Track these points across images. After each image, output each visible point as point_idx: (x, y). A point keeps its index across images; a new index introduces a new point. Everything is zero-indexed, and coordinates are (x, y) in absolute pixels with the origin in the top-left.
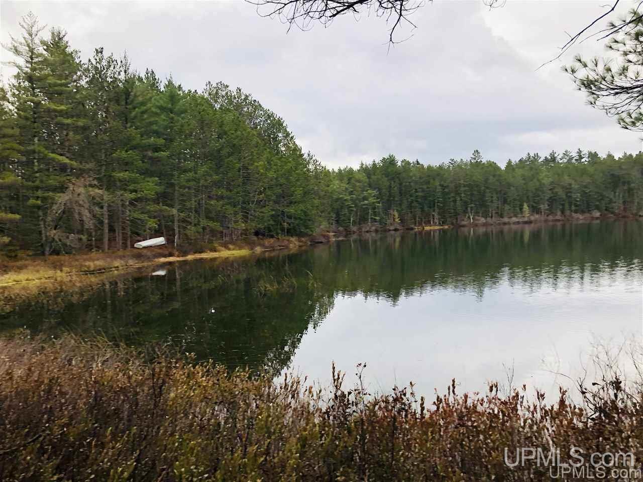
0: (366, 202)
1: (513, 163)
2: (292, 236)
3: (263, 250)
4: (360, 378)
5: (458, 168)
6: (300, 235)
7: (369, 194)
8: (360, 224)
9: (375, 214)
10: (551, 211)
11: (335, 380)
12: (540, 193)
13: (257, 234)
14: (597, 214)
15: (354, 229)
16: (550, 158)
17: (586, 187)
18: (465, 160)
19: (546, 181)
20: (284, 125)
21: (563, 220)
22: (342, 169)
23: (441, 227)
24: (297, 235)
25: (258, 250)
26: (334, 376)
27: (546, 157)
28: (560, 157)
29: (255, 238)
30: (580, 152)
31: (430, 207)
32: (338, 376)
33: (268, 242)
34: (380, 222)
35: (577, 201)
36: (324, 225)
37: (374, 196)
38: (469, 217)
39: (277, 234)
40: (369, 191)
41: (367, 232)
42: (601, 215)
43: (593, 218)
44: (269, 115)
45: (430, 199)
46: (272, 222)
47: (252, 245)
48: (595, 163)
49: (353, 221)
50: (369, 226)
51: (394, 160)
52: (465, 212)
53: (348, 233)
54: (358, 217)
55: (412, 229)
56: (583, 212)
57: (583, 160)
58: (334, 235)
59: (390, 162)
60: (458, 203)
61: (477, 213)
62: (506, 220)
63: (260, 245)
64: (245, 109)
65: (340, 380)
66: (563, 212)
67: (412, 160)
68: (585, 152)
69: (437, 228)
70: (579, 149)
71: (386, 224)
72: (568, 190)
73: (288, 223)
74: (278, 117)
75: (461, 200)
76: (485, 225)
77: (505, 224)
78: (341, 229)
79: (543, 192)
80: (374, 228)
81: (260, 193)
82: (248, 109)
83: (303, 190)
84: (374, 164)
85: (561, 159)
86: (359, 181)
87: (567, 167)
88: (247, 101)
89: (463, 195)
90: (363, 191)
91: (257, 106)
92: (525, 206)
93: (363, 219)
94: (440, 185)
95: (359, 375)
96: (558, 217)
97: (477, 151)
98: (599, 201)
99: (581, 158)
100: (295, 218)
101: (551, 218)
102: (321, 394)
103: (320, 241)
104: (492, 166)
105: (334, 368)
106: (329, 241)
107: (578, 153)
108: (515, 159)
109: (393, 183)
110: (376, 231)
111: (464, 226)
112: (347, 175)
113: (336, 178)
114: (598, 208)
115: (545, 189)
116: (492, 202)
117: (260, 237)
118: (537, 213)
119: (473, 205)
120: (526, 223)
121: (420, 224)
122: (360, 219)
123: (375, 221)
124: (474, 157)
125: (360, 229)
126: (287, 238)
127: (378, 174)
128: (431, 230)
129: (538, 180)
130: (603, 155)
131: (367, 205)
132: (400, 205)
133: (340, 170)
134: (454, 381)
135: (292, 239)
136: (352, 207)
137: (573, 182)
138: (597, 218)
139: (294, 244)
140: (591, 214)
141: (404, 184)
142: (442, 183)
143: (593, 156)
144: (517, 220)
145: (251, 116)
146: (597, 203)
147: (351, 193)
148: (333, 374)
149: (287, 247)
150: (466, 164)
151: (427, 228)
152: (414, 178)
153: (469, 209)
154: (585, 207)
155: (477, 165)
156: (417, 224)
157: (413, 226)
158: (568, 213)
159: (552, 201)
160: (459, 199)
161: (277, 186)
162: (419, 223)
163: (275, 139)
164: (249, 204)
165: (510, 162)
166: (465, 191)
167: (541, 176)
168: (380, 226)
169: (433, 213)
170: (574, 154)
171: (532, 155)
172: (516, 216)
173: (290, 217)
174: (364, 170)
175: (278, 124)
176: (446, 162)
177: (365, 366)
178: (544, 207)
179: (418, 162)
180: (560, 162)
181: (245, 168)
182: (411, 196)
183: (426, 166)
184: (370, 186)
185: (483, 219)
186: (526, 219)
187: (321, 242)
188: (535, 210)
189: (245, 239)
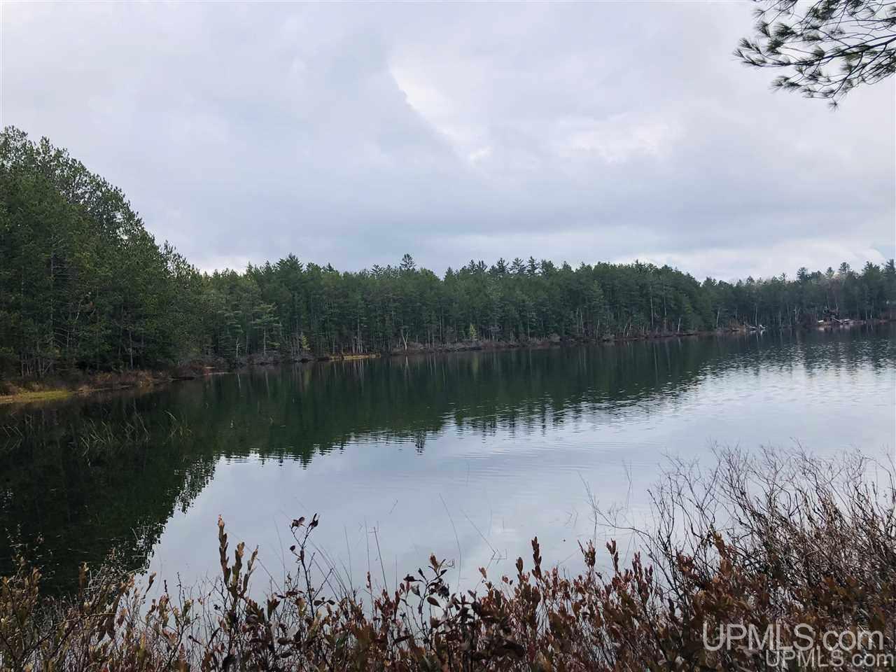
0: (258, 321)
1: (454, 271)
2: (142, 369)
3: (94, 390)
4: (302, 557)
5: (386, 276)
6: (155, 367)
7: (263, 309)
8: (250, 353)
9: (273, 338)
10: (503, 335)
11: (227, 572)
12: (489, 312)
13: (82, 365)
14: (556, 338)
15: (243, 359)
16: (497, 267)
17: (542, 304)
18: (393, 267)
19: (495, 297)
20: (125, 200)
21: (518, 346)
22: (220, 272)
23: (367, 357)
24: (149, 367)
25: (85, 390)
26: (224, 561)
27: (493, 267)
28: (509, 266)
29: (80, 373)
30: (532, 261)
31: (351, 329)
32: (238, 557)
33: (100, 378)
34: (280, 349)
35: (532, 322)
36: (194, 353)
37: (270, 313)
38: (402, 343)
39: (117, 366)
40: (262, 306)
41: (262, 364)
42: (561, 340)
43: (552, 343)
44: (98, 184)
45: (351, 317)
46: (107, 347)
47: (73, 383)
48: (551, 275)
49: (240, 348)
50: (263, 356)
51: (296, 262)
52: (397, 335)
53: (233, 366)
54: (247, 343)
55: (327, 359)
56: (539, 336)
57: (536, 271)
58: (211, 370)
59: (290, 265)
60: (387, 323)
61: (412, 338)
62: (449, 345)
63: (88, 383)
64: (58, 172)
65: (244, 571)
66: (517, 336)
67: (322, 264)
68: (538, 261)
69: (361, 357)
70: (531, 258)
71: (289, 352)
72: (522, 308)
73: (134, 349)
74: (114, 188)
75: (391, 319)
76: (422, 352)
77: (448, 351)
78: (221, 360)
79: (492, 310)
80: (271, 359)
81: (87, 301)
82: (63, 171)
83: (158, 298)
84: (268, 268)
85: (511, 270)
86: (246, 291)
87: (518, 279)
88: (61, 159)
89: (393, 313)
90: (253, 305)
91: (79, 169)
92: (472, 327)
93: (254, 346)
94: (363, 299)
95: (298, 550)
96: (512, 343)
97: (408, 256)
98: (558, 322)
99: (534, 268)
100: (147, 342)
101: (503, 343)
102: (190, 614)
103: (188, 375)
104: (428, 275)
105: (223, 538)
106: (203, 377)
107: (530, 262)
108: (457, 268)
109: (296, 294)
110: (276, 363)
111: (396, 355)
112: (228, 282)
113: (211, 285)
114: (557, 331)
115: (494, 306)
116: (430, 322)
117: (88, 370)
118: (487, 337)
119: (407, 327)
120: (474, 349)
121: (338, 352)
122: (250, 346)
123: (273, 348)
124: (404, 263)
125: (251, 359)
126: (135, 372)
127: (274, 282)
128: (353, 360)
129: (486, 295)
130: (558, 266)
131: (260, 325)
132: (309, 325)
133: (216, 274)
134: (535, 545)
135: (141, 373)
136: (238, 328)
137: (526, 298)
138: (557, 344)
139: (145, 382)
140: (549, 338)
141: (312, 296)
142: (365, 296)
143: (547, 266)
144: (463, 346)
145: (66, 182)
146: (556, 325)
147: (235, 307)
148: (223, 552)
149: (134, 385)
150: (395, 272)
151: (348, 358)
152: (326, 289)
153: (402, 331)
154: (543, 329)
155: (408, 274)
156: (334, 353)
157: (328, 355)
158: (522, 336)
159: (503, 322)
160: (387, 318)
161: (114, 290)
162: (336, 351)
163: (110, 220)
164: (67, 318)
165: (450, 271)
166: (396, 307)
167: (489, 290)
168: (280, 356)
169: (356, 337)
170: (526, 263)
171: (476, 263)
172: (461, 341)
173: (137, 339)
174: (253, 274)
175: (114, 199)
176: (370, 268)
177: (314, 524)
178: (494, 328)
179: (330, 267)
180: (511, 272)
181: (59, 261)
182: (323, 313)
183: (341, 274)
184: (264, 298)
185: (420, 345)
186: (473, 345)
187: (191, 378)
188: (484, 333)
189: (60, 373)
